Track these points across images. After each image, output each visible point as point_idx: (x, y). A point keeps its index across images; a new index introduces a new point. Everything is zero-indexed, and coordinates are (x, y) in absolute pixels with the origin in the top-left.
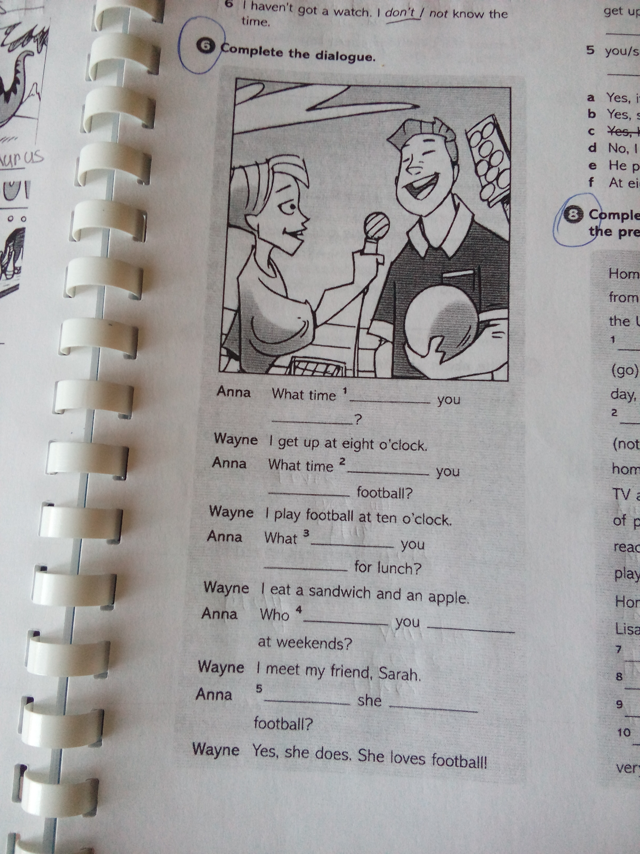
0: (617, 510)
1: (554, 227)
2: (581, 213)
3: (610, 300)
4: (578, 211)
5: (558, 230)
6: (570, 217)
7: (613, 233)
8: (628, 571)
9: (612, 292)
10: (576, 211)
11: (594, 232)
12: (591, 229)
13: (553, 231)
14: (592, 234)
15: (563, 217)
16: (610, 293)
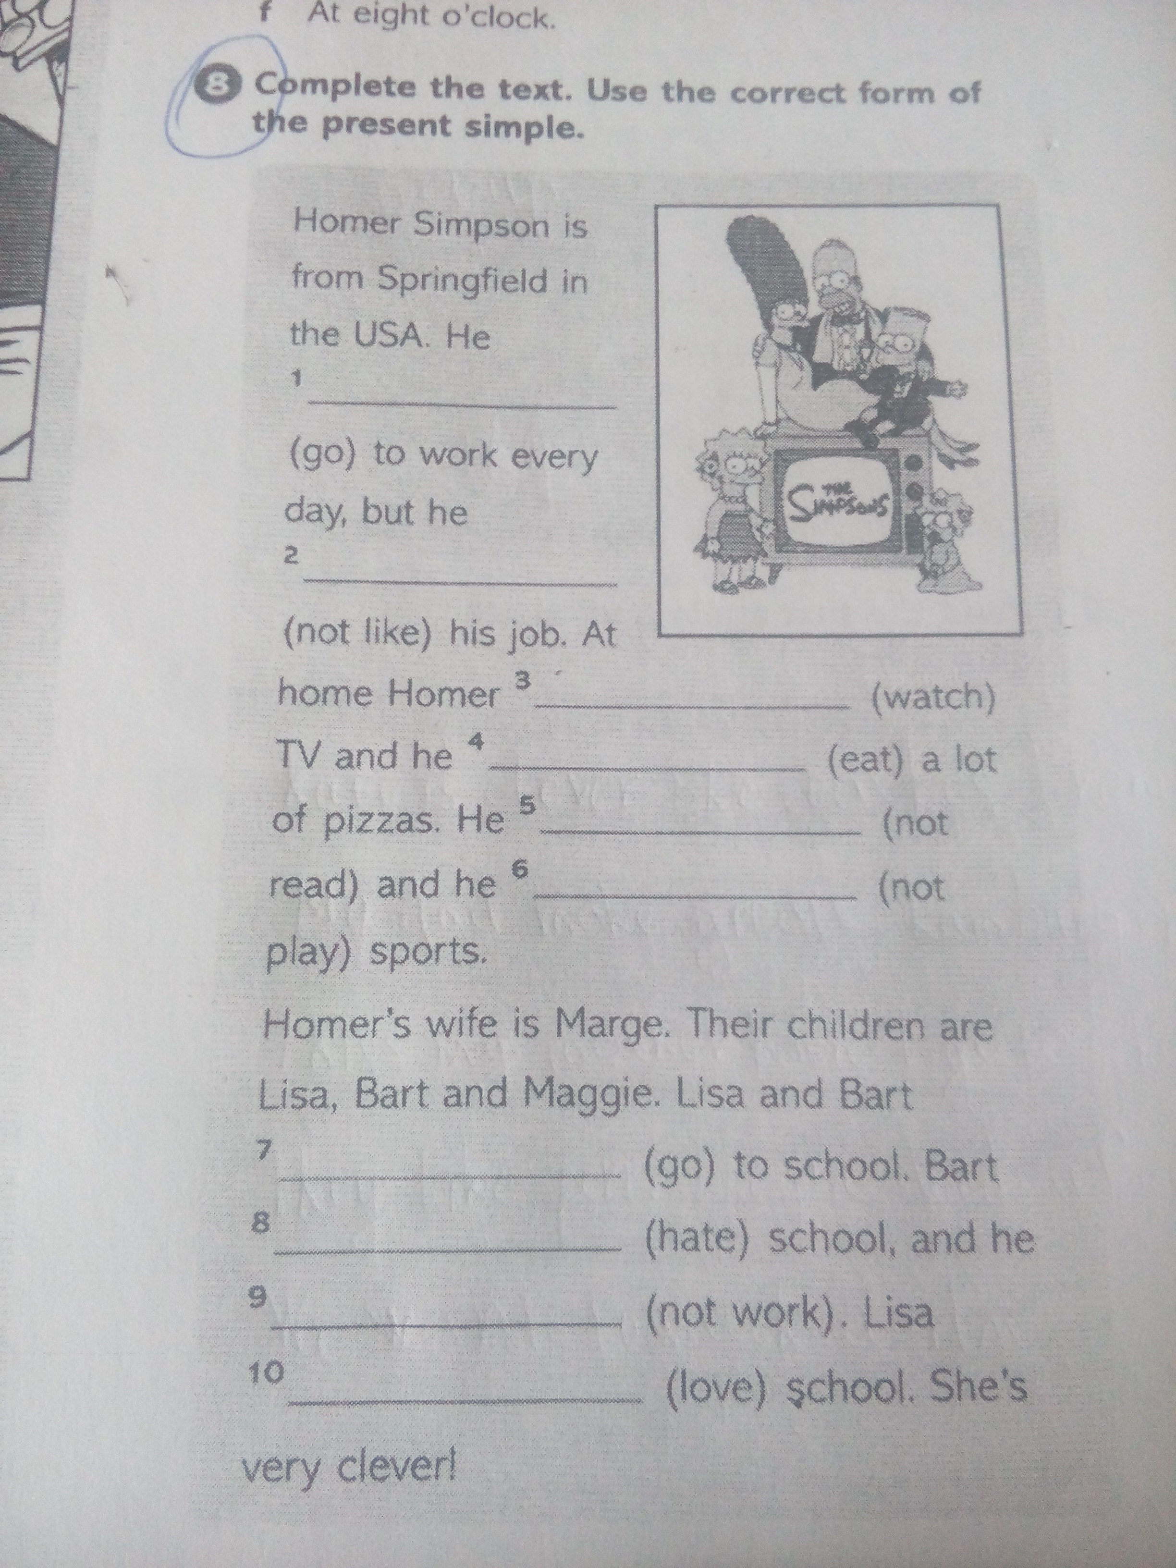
0: (286, 793)
1: (168, 111)
2: (235, 81)
3: (293, 283)
4: (229, 75)
5: (177, 119)
6: (209, 90)
7: (309, 126)
8: (304, 946)
9: (300, 264)
10: (224, 77)
11: (264, 124)
12: (258, 118)
13: (166, 122)
14: (258, 128)
15: (192, 90)
16: (293, 266)
